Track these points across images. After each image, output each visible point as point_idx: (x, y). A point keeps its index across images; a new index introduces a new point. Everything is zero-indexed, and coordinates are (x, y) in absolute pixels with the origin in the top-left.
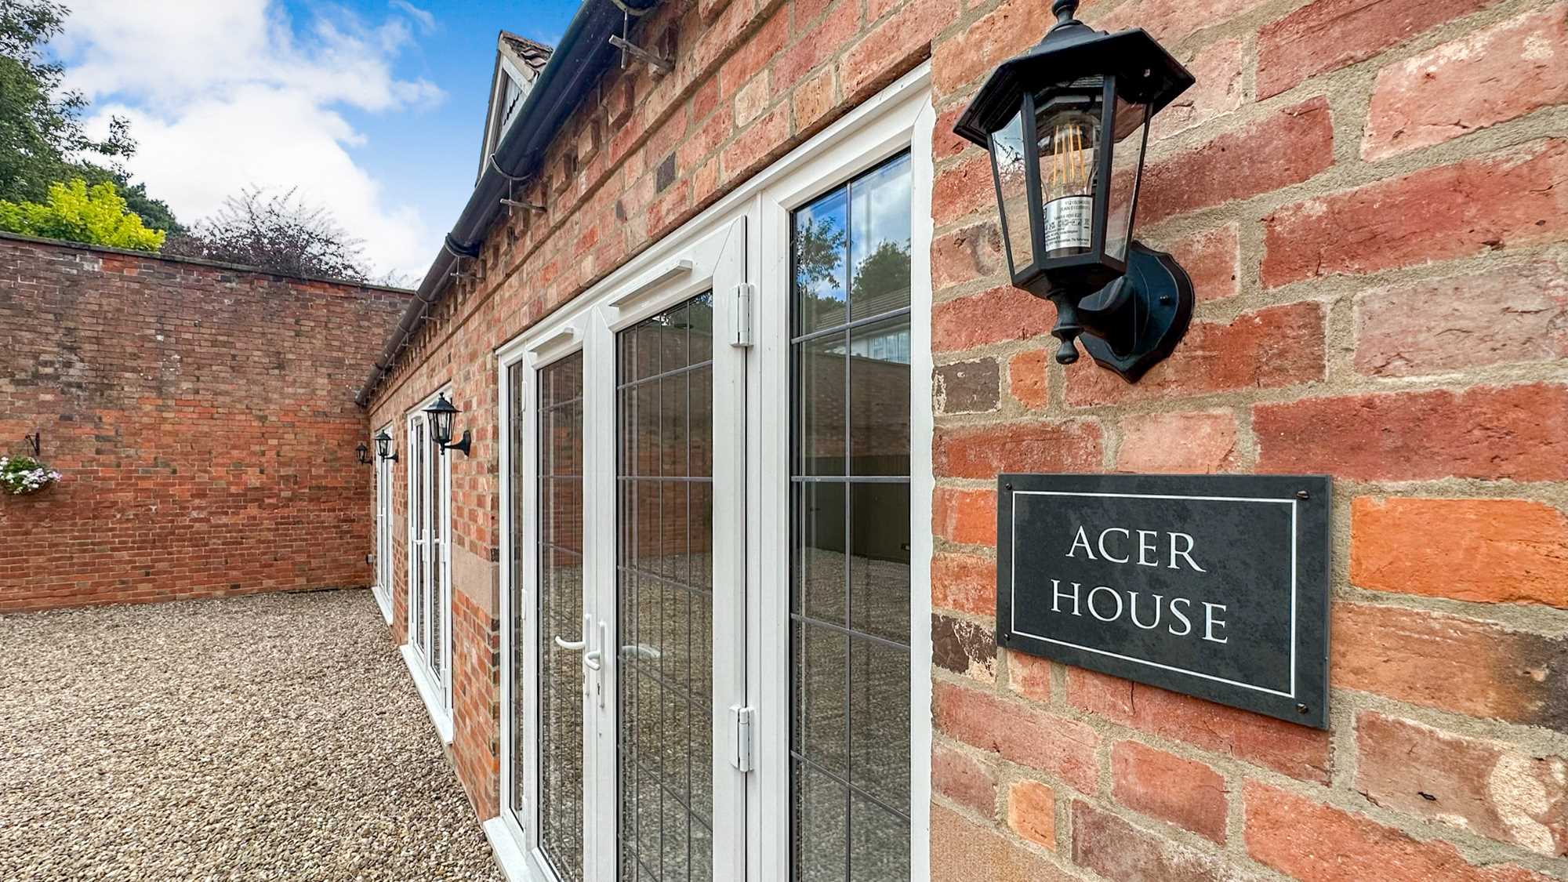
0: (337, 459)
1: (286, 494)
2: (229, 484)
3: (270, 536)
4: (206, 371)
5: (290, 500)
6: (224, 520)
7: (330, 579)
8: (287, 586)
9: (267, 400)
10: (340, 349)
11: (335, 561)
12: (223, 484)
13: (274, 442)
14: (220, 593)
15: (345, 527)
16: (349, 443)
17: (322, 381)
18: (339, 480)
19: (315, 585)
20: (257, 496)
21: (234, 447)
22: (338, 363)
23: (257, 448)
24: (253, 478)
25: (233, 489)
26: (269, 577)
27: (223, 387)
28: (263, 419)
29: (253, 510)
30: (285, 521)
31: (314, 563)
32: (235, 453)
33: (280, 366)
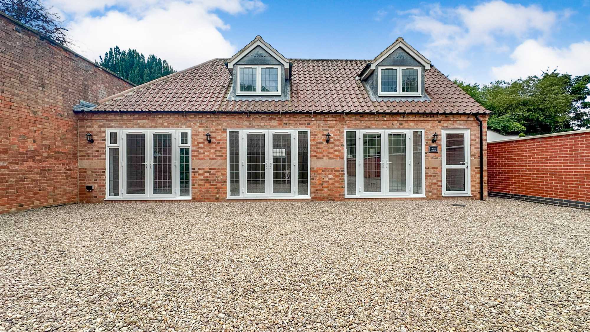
0: (66, 139)
1: (45, 155)
2: (19, 147)
3: (37, 177)
4: (7, 80)
5: (47, 158)
6: (17, 167)
7: (63, 200)
8: (45, 205)
9: (37, 103)
10: (67, 83)
11: (65, 190)
12: (16, 147)
13: (40, 126)
14: (13, 210)
15: (69, 173)
16: (71, 131)
17: (60, 98)
18: (66, 149)
19: (56, 203)
20: (31, 155)
21: (22, 127)
22: (66, 90)
23: (32, 129)
24: (31, 146)
25: (21, 150)
26: (37, 200)
27: (16, 92)
28: (35, 113)
29: (30, 163)
30: (44, 170)
31: (57, 192)
32: (22, 130)
33: (43, 86)
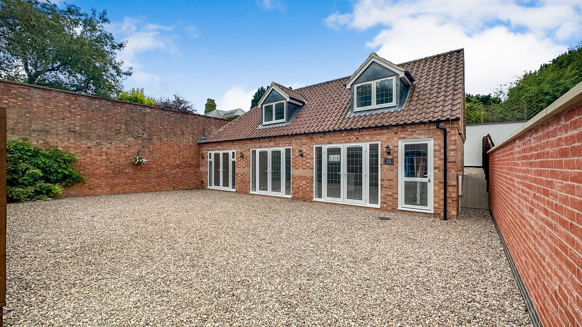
0: (194, 157)
1: (184, 165)
2: (173, 163)
3: (181, 176)
4: (169, 136)
5: (185, 167)
6: (172, 172)
7: (192, 186)
8: (184, 188)
9: (181, 143)
10: (194, 131)
11: (193, 182)
12: (172, 163)
13: (182, 153)
14: (171, 189)
15: (195, 174)
16: (196, 153)
17: (191, 138)
18: (193, 162)
19: (189, 188)
20: (178, 166)
21: (174, 154)
22: (194, 133)
23: (178, 154)
24: (178, 162)
25: (174, 164)
26: (181, 186)
27: (172, 139)
28: (180, 147)
29: (178, 169)
30: (183, 172)
31: (189, 182)
32: (174, 155)
33: (183, 135)
